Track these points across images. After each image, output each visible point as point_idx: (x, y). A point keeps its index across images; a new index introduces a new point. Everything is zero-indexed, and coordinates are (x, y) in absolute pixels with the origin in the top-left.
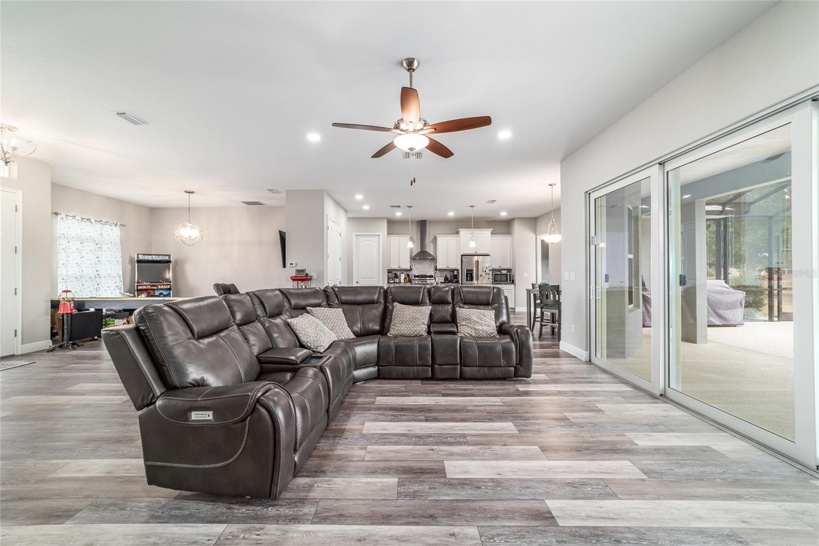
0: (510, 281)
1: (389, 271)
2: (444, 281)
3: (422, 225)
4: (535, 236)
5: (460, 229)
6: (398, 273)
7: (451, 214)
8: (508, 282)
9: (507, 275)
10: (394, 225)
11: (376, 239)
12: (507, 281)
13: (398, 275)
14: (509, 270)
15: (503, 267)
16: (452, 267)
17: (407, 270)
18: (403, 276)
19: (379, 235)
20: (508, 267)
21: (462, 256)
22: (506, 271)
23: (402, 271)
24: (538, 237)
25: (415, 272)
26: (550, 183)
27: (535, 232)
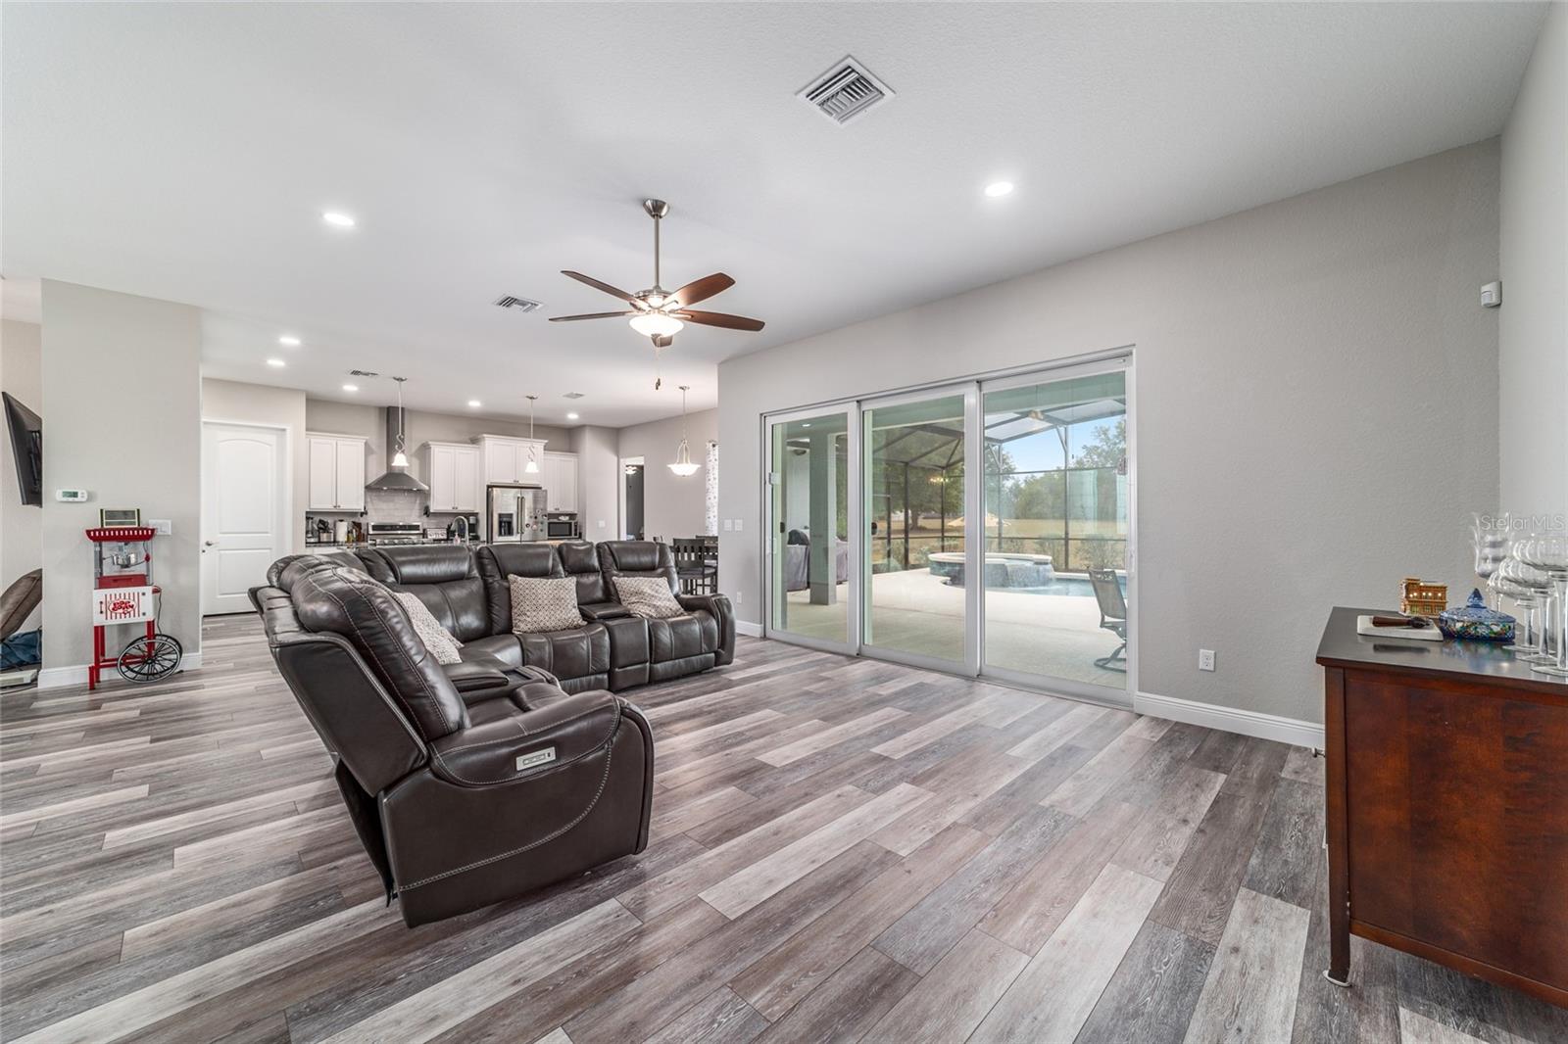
0: (576, 535)
1: (309, 516)
2: (445, 537)
3: (391, 417)
4: (616, 458)
5: (485, 435)
6: (330, 520)
7: (475, 404)
8: (573, 536)
9: (570, 524)
10: (322, 408)
11: (272, 438)
12: (570, 535)
13: (331, 526)
14: (572, 516)
15: (562, 510)
16: (463, 508)
17: (353, 514)
18: (342, 530)
19: (284, 430)
20: (570, 510)
21: (489, 487)
22: (567, 518)
23: (342, 515)
24: (622, 460)
25: (372, 519)
26: (682, 385)
27: (617, 453)
